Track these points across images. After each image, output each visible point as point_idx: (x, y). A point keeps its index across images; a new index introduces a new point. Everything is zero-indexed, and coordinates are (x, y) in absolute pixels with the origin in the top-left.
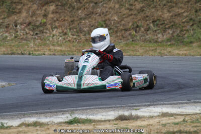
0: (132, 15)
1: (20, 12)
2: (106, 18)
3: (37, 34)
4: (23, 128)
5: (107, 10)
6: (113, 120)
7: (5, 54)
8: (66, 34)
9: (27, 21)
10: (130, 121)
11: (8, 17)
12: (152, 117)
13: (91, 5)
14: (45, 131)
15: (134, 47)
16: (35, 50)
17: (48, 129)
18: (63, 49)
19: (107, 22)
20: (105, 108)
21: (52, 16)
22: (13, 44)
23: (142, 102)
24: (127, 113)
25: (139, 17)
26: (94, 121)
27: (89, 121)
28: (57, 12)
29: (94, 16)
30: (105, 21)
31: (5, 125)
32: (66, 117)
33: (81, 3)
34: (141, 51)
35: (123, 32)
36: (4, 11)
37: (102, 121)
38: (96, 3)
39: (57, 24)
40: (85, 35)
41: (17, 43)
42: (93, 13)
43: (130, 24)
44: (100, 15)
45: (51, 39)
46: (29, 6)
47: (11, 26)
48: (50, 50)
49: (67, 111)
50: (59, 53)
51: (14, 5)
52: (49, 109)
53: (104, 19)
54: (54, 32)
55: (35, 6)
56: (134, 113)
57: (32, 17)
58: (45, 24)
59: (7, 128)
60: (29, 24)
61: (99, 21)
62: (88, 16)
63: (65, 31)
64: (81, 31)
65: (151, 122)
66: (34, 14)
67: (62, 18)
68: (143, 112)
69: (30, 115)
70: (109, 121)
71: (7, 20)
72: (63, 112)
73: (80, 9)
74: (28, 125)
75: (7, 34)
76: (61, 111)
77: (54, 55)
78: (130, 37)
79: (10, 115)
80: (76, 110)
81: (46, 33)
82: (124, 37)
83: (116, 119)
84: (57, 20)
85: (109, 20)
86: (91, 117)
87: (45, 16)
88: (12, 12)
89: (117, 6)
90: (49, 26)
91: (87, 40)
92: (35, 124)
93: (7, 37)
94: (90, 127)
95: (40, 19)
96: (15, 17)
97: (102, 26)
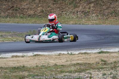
1: (79, 7)
2: (115, 9)
3: (86, 16)
4: (80, 55)
5: (115, 6)
7: (72, 24)
8: (98, 16)
9: (82, 10)
11: (74, 9)
13: (109, 4)
14: (89, 56)
16: (85, 22)
18: (97, 22)
20: (115, 47)
21: (92, 8)
22: (76, 20)
26: (110, 52)
27: (108, 52)
28: (94, 7)
29: (110, 8)
30: (114, 11)
31: (73, 53)
33: (104, 3)
36: (72, 7)
37: (113, 52)
38: (111, 3)
39: (94, 12)
40: (106, 16)
41: (77, 20)
42: (109, 7)
44: (112, 8)
45: (92, 18)
46: (83, 4)
47: (75, 12)
48: (91, 22)
49: (99, 48)
51: (77, 4)
52: (91, 47)
54: (93, 15)
55: (85, 5)
57: (84, 9)
58: (89, 12)
59: (73, 55)
60: (83, 12)
61: (112, 10)
62: (107, 8)
64: (104, 15)
66: (85, 8)
67: (97, 9)
69: (83, 50)
70: (116, 52)
71: (73, 10)
72: (97, 49)
73: (104, 5)
74: (82, 54)
75: (74, 16)
76: (96, 48)
77: (93, 24)
79: (75, 49)
80: (102, 48)
81: (90, 15)
84: (94, 10)
85: (116, 10)
86: (108, 51)
87: (89, 8)
88: (76, 7)
90: (91, 13)
91: (107, 19)
92: (85, 53)
93: (73, 17)
94: (108, 55)
95: (87, 10)
96: (77, 9)
97: (113, 13)
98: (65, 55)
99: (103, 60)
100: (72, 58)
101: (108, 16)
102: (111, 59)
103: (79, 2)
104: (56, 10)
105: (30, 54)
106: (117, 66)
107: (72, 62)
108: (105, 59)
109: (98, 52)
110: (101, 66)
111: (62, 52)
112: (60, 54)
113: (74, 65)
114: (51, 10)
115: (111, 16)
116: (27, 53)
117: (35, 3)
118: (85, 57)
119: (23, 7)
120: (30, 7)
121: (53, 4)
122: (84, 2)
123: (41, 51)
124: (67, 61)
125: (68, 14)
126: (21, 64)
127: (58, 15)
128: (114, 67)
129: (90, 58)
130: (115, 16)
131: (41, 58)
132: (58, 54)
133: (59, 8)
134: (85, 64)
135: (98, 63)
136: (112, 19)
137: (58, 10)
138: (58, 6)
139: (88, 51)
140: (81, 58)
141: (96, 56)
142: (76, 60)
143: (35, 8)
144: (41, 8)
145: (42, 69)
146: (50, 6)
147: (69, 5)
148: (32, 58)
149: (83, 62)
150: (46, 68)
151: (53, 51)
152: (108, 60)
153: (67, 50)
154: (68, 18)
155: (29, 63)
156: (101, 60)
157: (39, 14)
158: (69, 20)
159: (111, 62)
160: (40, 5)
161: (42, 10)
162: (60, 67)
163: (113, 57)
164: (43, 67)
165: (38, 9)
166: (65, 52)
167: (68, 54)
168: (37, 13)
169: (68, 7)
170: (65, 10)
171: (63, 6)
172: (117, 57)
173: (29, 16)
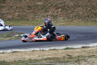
0: (87, 12)
1: (49, 12)
2: (78, 13)
3: (55, 19)
4: (50, 51)
6: (80, 48)
8: (64, 19)
10: (86, 48)
11: (45, 13)
12: (94, 47)
13: (73, 9)
14: (57, 52)
15: (87, 23)
16: (54, 24)
17: (58, 51)
18: (64, 24)
19: (79, 14)
20: (78, 44)
21: (60, 13)
23: (90, 42)
24: (85, 46)
25: (89, 13)
26: (74, 48)
27: (72, 48)
28: (61, 11)
29: (74, 12)
30: (78, 14)
31: (44, 50)
32: (65, 47)
33: (70, 8)
34: (90, 24)
35: (84, 18)
36: (44, 11)
37: (77, 48)
38: (74, 8)
39: (61, 15)
40: (71, 19)
43: (86, 15)
44: (76, 12)
45: (59, 20)
47: (46, 16)
48: (59, 24)
49: (65, 45)
50: (62, 25)
51: (47, 9)
52: (59, 44)
53: (77, 14)
54: (61, 18)
55: (54, 9)
56: (88, 45)
58: (57, 15)
59: (45, 51)
60: (52, 15)
62: (72, 12)
63: (64, 18)
64: (69, 18)
65: (93, 48)
66: (54, 12)
67: (63, 13)
68: (91, 45)
69: (52, 46)
70: (79, 48)
72: (64, 45)
73: (69, 10)
74: (52, 50)
76: (63, 45)
77: (61, 26)
78: (86, 20)
79: (46, 47)
80: (68, 45)
81: (58, 18)
82: (84, 20)
83: (82, 48)
87: (57, 13)
88: (46, 11)
89: (82, 9)
90: (59, 16)
91: (71, 21)
92: (54, 50)
94: (73, 50)
95: (55, 14)
96: (47, 13)
97: (77, 16)
98: (37, 51)
99: (68, 55)
100: (43, 54)
101: (72, 19)
102: (75, 54)
103: (49, 7)
104: (30, 15)
105: (10, 51)
106: (80, 59)
107: (44, 57)
108: (70, 54)
109: (65, 48)
110: (67, 60)
111: (36, 49)
112: (33, 51)
113: (45, 59)
114: (26, 14)
115: (75, 18)
116: (6, 50)
117: (13, 9)
118: (54, 53)
119: (3, 12)
120: (9, 12)
121: (28, 9)
122: (53, 8)
123: (18, 49)
124: (39, 56)
125: (40, 17)
126: (2, 60)
127: (32, 18)
128: (78, 60)
129: (58, 53)
130: (79, 19)
131: (18, 54)
132: (32, 50)
133: (33, 13)
134: (54, 58)
135: (65, 58)
136: (76, 21)
137: (32, 14)
138: (32, 11)
139: (57, 48)
140: (51, 53)
141: (63, 52)
142: (47, 55)
143: (13, 13)
144: (18, 13)
145: (19, 63)
146: (25, 11)
147: (41, 10)
148: (11, 54)
149: (52, 56)
150: (22, 62)
151: (28, 48)
152: (72, 55)
153: (39, 47)
154: (40, 21)
155: (8, 58)
156: (67, 55)
157: (16, 18)
158: (41, 22)
159: (75, 56)
160: (17, 11)
161: (19, 15)
162: (34, 61)
163: (77, 52)
164: (20, 62)
165: (16, 14)
166: (38, 49)
167: (40, 50)
168: (15, 17)
169: (40, 11)
170: (37, 14)
171: (36, 11)
172: (80, 52)
173: (8, 19)
